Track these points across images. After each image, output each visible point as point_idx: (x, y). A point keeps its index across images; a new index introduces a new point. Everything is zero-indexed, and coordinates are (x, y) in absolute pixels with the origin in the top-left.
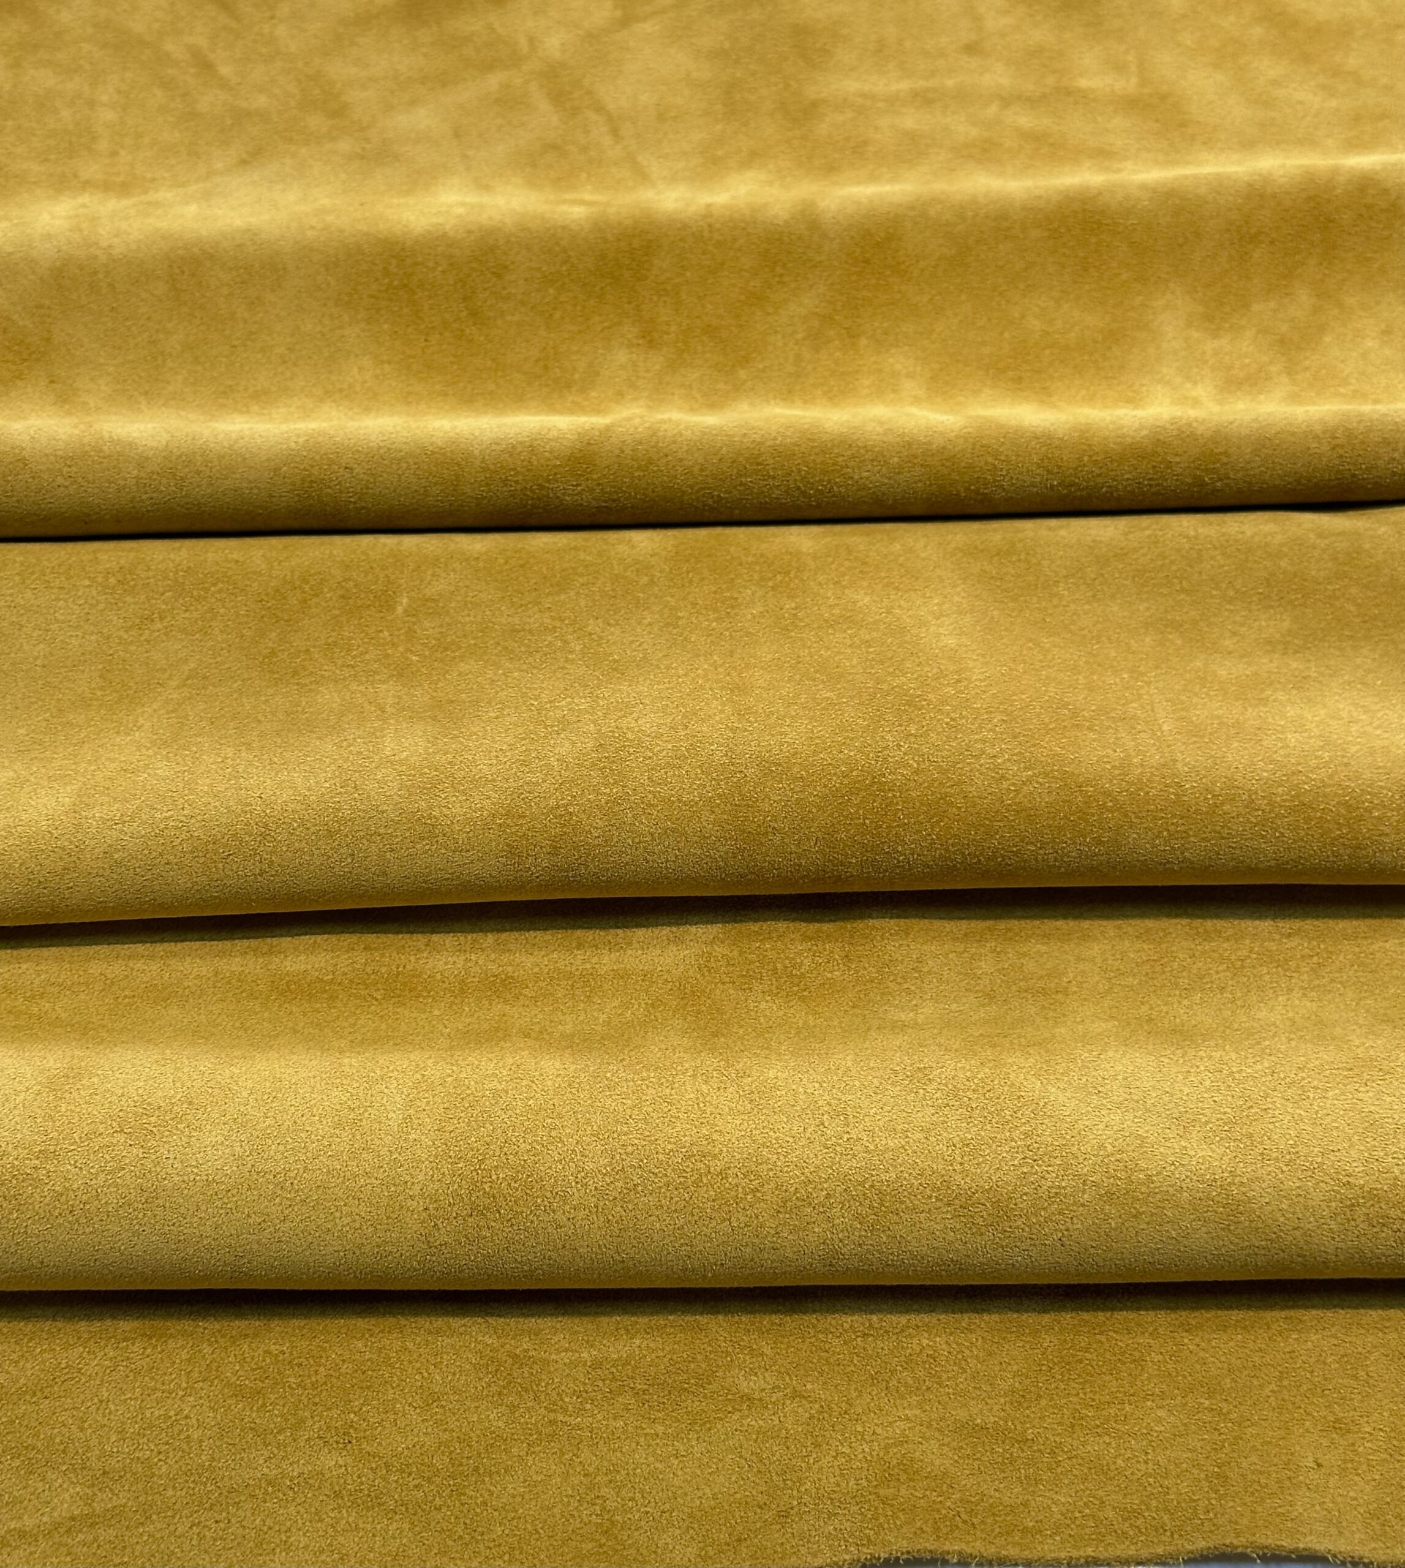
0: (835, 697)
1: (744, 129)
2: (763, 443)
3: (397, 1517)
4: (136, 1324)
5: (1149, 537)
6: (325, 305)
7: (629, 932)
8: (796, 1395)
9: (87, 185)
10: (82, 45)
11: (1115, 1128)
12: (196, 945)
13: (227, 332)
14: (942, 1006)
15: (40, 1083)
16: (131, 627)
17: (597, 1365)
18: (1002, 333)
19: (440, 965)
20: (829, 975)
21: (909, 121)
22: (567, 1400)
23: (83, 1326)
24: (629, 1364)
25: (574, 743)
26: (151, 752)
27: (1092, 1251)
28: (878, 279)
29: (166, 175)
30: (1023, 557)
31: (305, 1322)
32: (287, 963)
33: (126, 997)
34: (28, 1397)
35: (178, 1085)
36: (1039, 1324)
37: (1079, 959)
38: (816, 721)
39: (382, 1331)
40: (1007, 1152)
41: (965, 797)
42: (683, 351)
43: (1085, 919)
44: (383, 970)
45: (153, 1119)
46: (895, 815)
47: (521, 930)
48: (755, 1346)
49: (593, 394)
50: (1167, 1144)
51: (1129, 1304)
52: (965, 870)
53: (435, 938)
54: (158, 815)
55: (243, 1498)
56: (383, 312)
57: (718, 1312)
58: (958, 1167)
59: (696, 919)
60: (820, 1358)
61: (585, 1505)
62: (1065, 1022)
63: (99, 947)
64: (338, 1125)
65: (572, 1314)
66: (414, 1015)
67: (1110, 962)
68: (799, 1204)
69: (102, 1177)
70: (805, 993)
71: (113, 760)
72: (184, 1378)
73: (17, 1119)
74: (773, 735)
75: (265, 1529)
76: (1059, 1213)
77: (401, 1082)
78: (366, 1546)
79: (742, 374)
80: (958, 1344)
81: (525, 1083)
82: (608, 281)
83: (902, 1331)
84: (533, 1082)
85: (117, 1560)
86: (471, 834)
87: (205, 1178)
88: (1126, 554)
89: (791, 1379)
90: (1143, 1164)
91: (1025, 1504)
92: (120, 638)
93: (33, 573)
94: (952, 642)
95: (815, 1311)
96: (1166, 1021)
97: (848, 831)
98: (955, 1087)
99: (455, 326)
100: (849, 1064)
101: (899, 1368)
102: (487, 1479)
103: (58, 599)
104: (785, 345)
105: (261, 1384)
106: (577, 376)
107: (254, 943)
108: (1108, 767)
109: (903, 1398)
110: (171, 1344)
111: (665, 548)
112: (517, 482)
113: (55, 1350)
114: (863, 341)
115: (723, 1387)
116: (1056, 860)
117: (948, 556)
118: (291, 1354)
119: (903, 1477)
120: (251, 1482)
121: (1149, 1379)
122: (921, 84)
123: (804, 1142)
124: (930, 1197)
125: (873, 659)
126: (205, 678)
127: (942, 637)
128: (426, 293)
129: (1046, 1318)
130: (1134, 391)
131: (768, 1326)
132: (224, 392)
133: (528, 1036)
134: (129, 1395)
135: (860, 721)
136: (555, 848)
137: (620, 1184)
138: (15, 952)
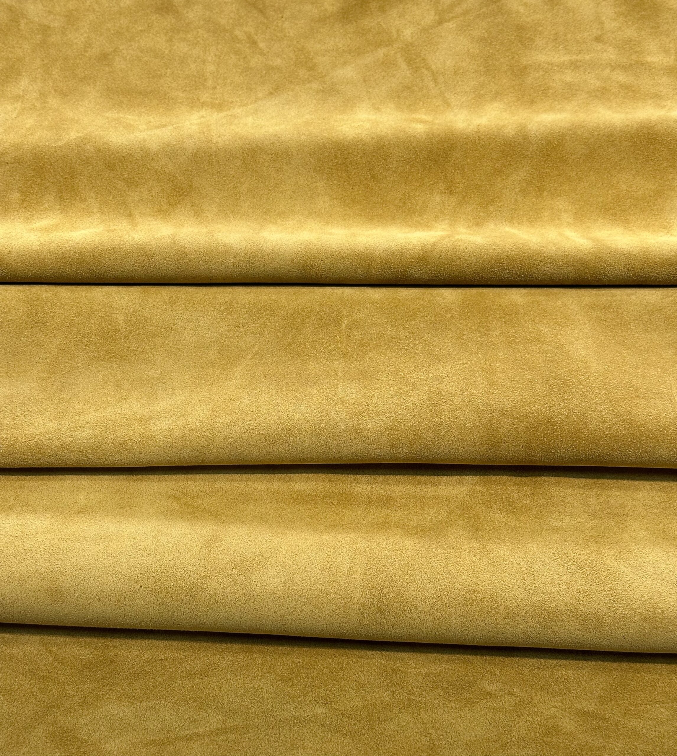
0: (531, 378)
1: (493, 80)
2: (502, 254)
3: (347, 737)
4: (240, 646)
5: (672, 301)
6: (309, 171)
7: (440, 478)
8: (510, 693)
9: (204, 104)
10: (199, 30)
11: (649, 587)
12: (259, 476)
13: (267, 183)
14: (573, 519)
15: (201, 543)
16: (231, 330)
17: (427, 675)
18: (608, 191)
19: (360, 490)
20: (525, 502)
21: (569, 77)
22: (415, 690)
23: (219, 646)
24: (440, 676)
25: (419, 396)
26: (241, 391)
27: (637, 641)
28: (553, 164)
29: (238, 100)
30: (615, 310)
31: (308, 649)
32: (297, 486)
33: (231, 499)
34: (198, 676)
35: (257, 547)
36: (612, 667)
37: (633, 499)
38: (523, 390)
39: (339, 655)
40: (602, 597)
41: (588, 430)
42: (465, 196)
43: (637, 480)
44: (337, 491)
45: (248, 563)
46: (557, 437)
47: (394, 474)
48: (492, 671)
49: (425, 217)
50: (671, 596)
51: (650, 660)
52: (586, 460)
53: (358, 476)
54: (245, 423)
55: (285, 725)
56: (334, 175)
57: (477, 655)
58: (581, 602)
59: (468, 473)
60: (520, 677)
61: (423, 737)
62: (627, 531)
63: (220, 475)
64: (323, 569)
65: (416, 652)
66: (350, 513)
67: (647, 501)
68: (514, 615)
69: (229, 589)
70: (515, 510)
71: (225, 394)
72: (260, 672)
73: (194, 560)
74: (505, 397)
75: (294, 738)
76: (624, 626)
77: (348, 549)
78: (335, 749)
79: (491, 208)
80: (577, 674)
81: (399, 552)
82: (433, 163)
83: (554, 667)
84: (402, 552)
85: (236, 748)
86: (376, 437)
87: (270, 591)
88: (661, 309)
89: (508, 686)
90: (660, 605)
91: (604, 747)
92: (226, 335)
93: (189, 304)
94: (583, 352)
95: (518, 656)
96: (671, 532)
97: (536, 443)
98: (580, 563)
99: (365, 182)
100: (535, 550)
101: (553, 684)
102: (383, 723)
103: (200, 316)
104: (511, 194)
105: (291, 676)
106: (418, 207)
107: (283, 476)
108: (651, 418)
109: (554, 697)
110: (255, 656)
111: (458, 300)
112: (395, 268)
113: (208, 656)
114: (545, 193)
115: (479, 688)
116: (626, 458)
117: (582, 309)
118: (303, 663)
119: (554, 733)
120: (288, 718)
121: (658, 694)
122: (575, 57)
123: (516, 587)
124: (569, 615)
125: (549, 360)
126: (262, 355)
127: (579, 350)
128: (353, 167)
129: (615, 665)
130: (667, 222)
131: (498, 662)
132: (266, 212)
133: (398, 527)
134: (239, 677)
135: (543, 391)
136: (411, 445)
137: (439, 603)
138: (186, 476)
